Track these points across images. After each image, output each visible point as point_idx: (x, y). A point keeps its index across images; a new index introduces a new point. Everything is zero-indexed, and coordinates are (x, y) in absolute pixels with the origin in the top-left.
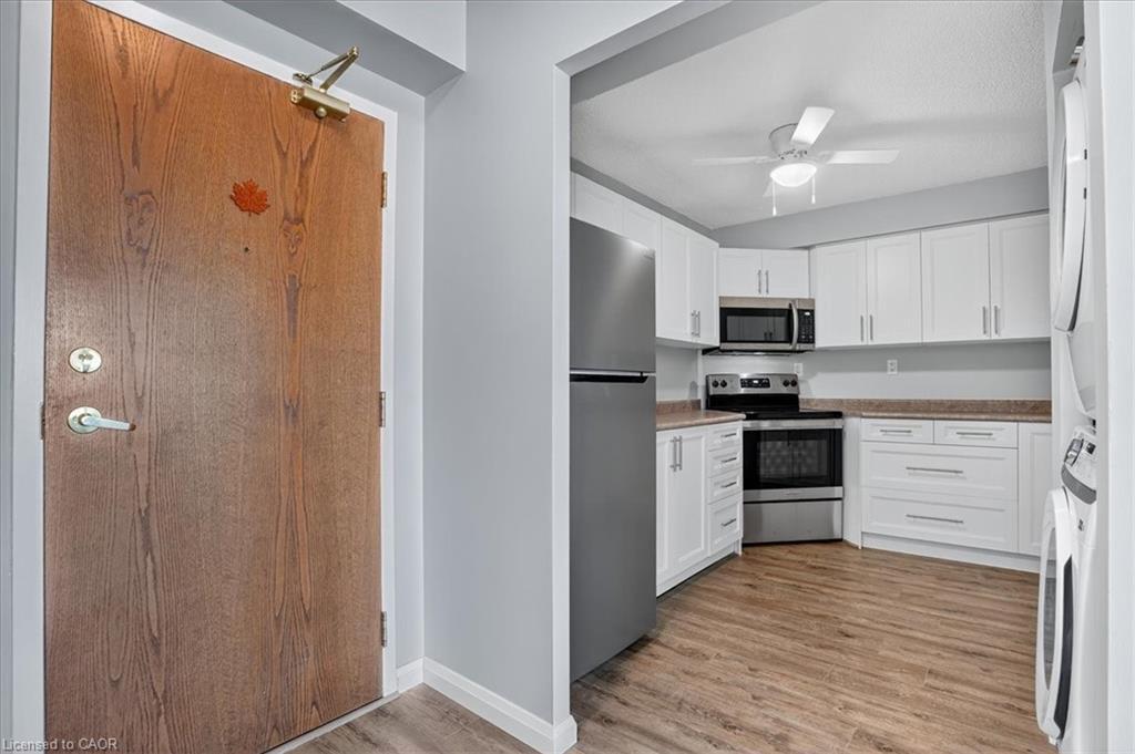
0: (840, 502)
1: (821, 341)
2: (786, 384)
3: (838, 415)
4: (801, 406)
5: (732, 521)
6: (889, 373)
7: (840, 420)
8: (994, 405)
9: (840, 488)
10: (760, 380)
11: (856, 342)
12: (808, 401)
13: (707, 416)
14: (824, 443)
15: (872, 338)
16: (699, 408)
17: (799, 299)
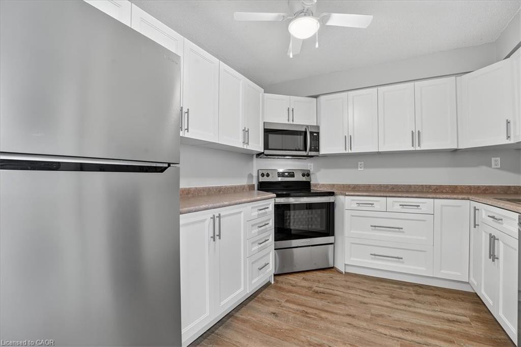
0: (333, 245)
1: (323, 150)
2: (303, 175)
3: (332, 194)
4: (312, 188)
5: (266, 265)
6: (359, 169)
7: (333, 197)
8: (415, 188)
9: (333, 237)
10: (289, 173)
11: (342, 151)
12: (316, 185)
13: (258, 194)
14: (324, 210)
15: (351, 149)
16: (254, 189)
17: (311, 126)
